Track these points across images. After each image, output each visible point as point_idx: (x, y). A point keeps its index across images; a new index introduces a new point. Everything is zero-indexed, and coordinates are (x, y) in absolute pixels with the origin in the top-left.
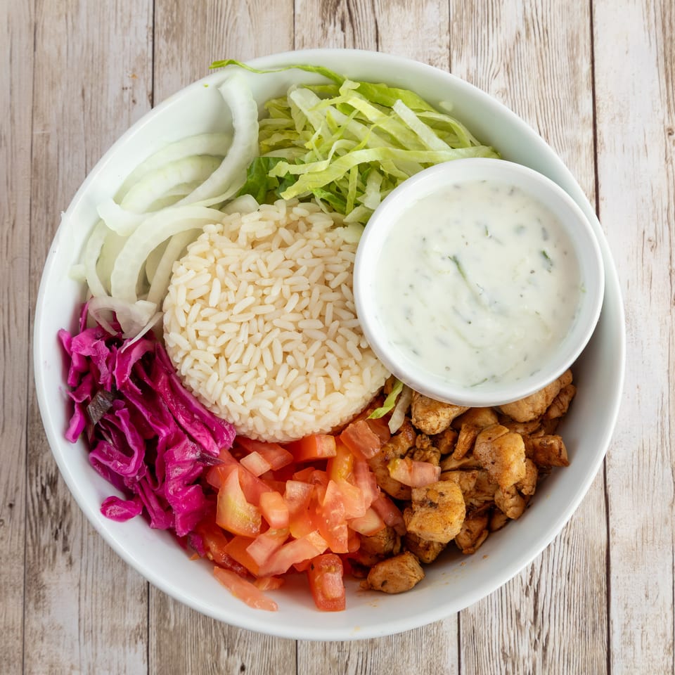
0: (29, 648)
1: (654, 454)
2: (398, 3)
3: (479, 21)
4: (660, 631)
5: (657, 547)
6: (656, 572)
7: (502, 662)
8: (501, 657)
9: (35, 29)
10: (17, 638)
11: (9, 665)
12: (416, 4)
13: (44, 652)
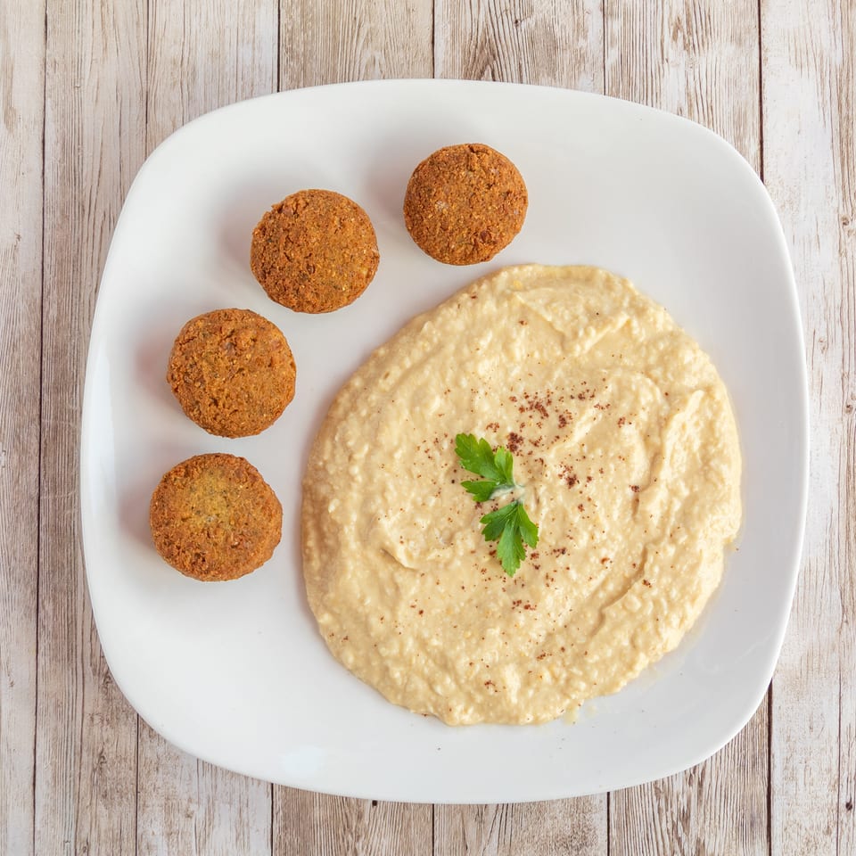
0: (142, 780)
1: (821, 574)
2: (548, 75)
3: (638, 95)
4: (825, 766)
5: (823, 675)
6: (821, 703)
7: (655, 798)
8: (654, 792)
9: (146, 98)
10: (131, 769)
11: (122, 797)
12: (568, 74)
13: (159, 784)
